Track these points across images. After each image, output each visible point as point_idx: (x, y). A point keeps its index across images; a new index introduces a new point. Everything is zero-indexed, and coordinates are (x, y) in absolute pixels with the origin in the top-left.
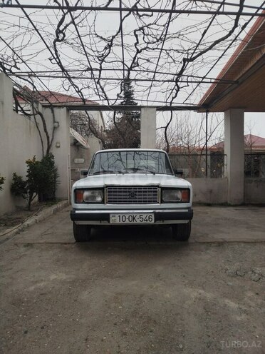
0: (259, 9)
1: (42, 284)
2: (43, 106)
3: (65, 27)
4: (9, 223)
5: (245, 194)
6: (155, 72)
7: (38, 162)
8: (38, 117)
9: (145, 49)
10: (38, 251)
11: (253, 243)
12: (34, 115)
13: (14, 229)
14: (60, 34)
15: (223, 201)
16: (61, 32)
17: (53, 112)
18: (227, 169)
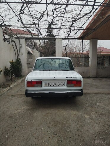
0: (101, 3)
1: (19, 111)
2: (15, 38)
3: (24, 9)
4: (4, 87)
5: (97, 73)
6: (61, 25)
7: (14, 62)
8: (13, 43)
9: (57, 17)
10: (16, 98)
11: (97, 93)
12: (12, 42)
13: (7, 89)
14: (22, 11)
15: (88, 76)
16: (23, 10)
17: (19, 40)
18: (90, 63)
